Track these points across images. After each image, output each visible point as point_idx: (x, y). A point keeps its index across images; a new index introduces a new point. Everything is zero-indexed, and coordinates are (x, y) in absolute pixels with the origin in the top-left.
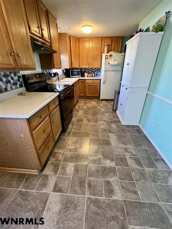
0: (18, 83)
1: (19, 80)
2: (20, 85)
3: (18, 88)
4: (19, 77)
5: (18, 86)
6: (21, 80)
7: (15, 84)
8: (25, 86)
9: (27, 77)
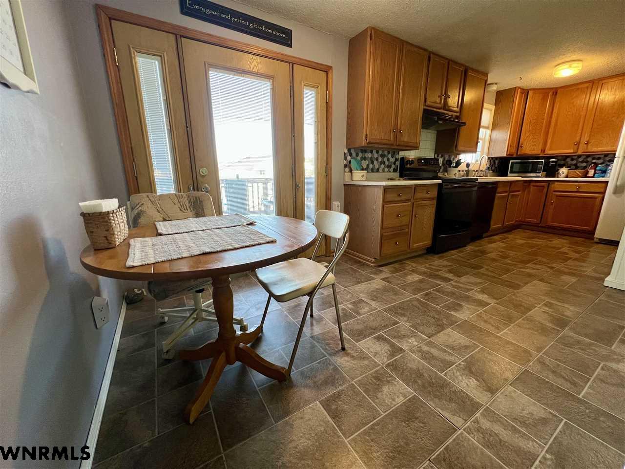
0: (393, 166)
1: (395, 163)
2: (394, 169)
3: (390, 172)
4: (397, 160)
5: (391, 170)
6: (398, 163)
7: (389, 167)
8: (400, 172)
9: (405, 161)
